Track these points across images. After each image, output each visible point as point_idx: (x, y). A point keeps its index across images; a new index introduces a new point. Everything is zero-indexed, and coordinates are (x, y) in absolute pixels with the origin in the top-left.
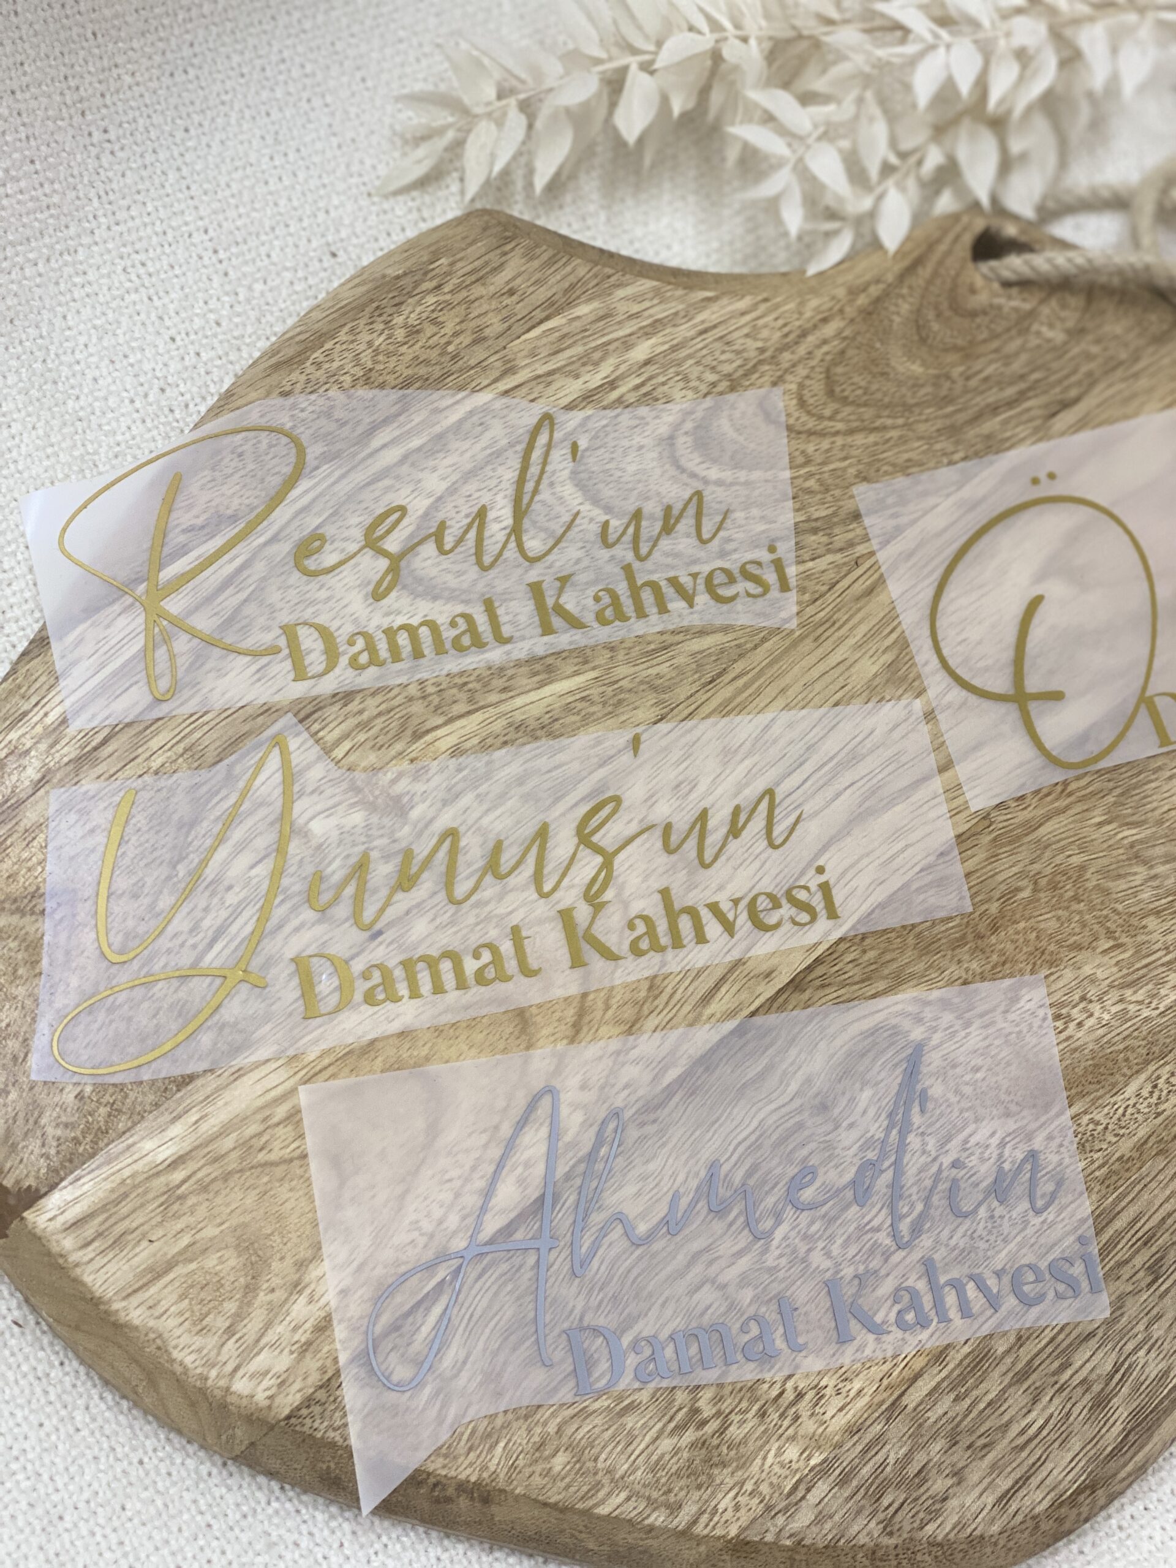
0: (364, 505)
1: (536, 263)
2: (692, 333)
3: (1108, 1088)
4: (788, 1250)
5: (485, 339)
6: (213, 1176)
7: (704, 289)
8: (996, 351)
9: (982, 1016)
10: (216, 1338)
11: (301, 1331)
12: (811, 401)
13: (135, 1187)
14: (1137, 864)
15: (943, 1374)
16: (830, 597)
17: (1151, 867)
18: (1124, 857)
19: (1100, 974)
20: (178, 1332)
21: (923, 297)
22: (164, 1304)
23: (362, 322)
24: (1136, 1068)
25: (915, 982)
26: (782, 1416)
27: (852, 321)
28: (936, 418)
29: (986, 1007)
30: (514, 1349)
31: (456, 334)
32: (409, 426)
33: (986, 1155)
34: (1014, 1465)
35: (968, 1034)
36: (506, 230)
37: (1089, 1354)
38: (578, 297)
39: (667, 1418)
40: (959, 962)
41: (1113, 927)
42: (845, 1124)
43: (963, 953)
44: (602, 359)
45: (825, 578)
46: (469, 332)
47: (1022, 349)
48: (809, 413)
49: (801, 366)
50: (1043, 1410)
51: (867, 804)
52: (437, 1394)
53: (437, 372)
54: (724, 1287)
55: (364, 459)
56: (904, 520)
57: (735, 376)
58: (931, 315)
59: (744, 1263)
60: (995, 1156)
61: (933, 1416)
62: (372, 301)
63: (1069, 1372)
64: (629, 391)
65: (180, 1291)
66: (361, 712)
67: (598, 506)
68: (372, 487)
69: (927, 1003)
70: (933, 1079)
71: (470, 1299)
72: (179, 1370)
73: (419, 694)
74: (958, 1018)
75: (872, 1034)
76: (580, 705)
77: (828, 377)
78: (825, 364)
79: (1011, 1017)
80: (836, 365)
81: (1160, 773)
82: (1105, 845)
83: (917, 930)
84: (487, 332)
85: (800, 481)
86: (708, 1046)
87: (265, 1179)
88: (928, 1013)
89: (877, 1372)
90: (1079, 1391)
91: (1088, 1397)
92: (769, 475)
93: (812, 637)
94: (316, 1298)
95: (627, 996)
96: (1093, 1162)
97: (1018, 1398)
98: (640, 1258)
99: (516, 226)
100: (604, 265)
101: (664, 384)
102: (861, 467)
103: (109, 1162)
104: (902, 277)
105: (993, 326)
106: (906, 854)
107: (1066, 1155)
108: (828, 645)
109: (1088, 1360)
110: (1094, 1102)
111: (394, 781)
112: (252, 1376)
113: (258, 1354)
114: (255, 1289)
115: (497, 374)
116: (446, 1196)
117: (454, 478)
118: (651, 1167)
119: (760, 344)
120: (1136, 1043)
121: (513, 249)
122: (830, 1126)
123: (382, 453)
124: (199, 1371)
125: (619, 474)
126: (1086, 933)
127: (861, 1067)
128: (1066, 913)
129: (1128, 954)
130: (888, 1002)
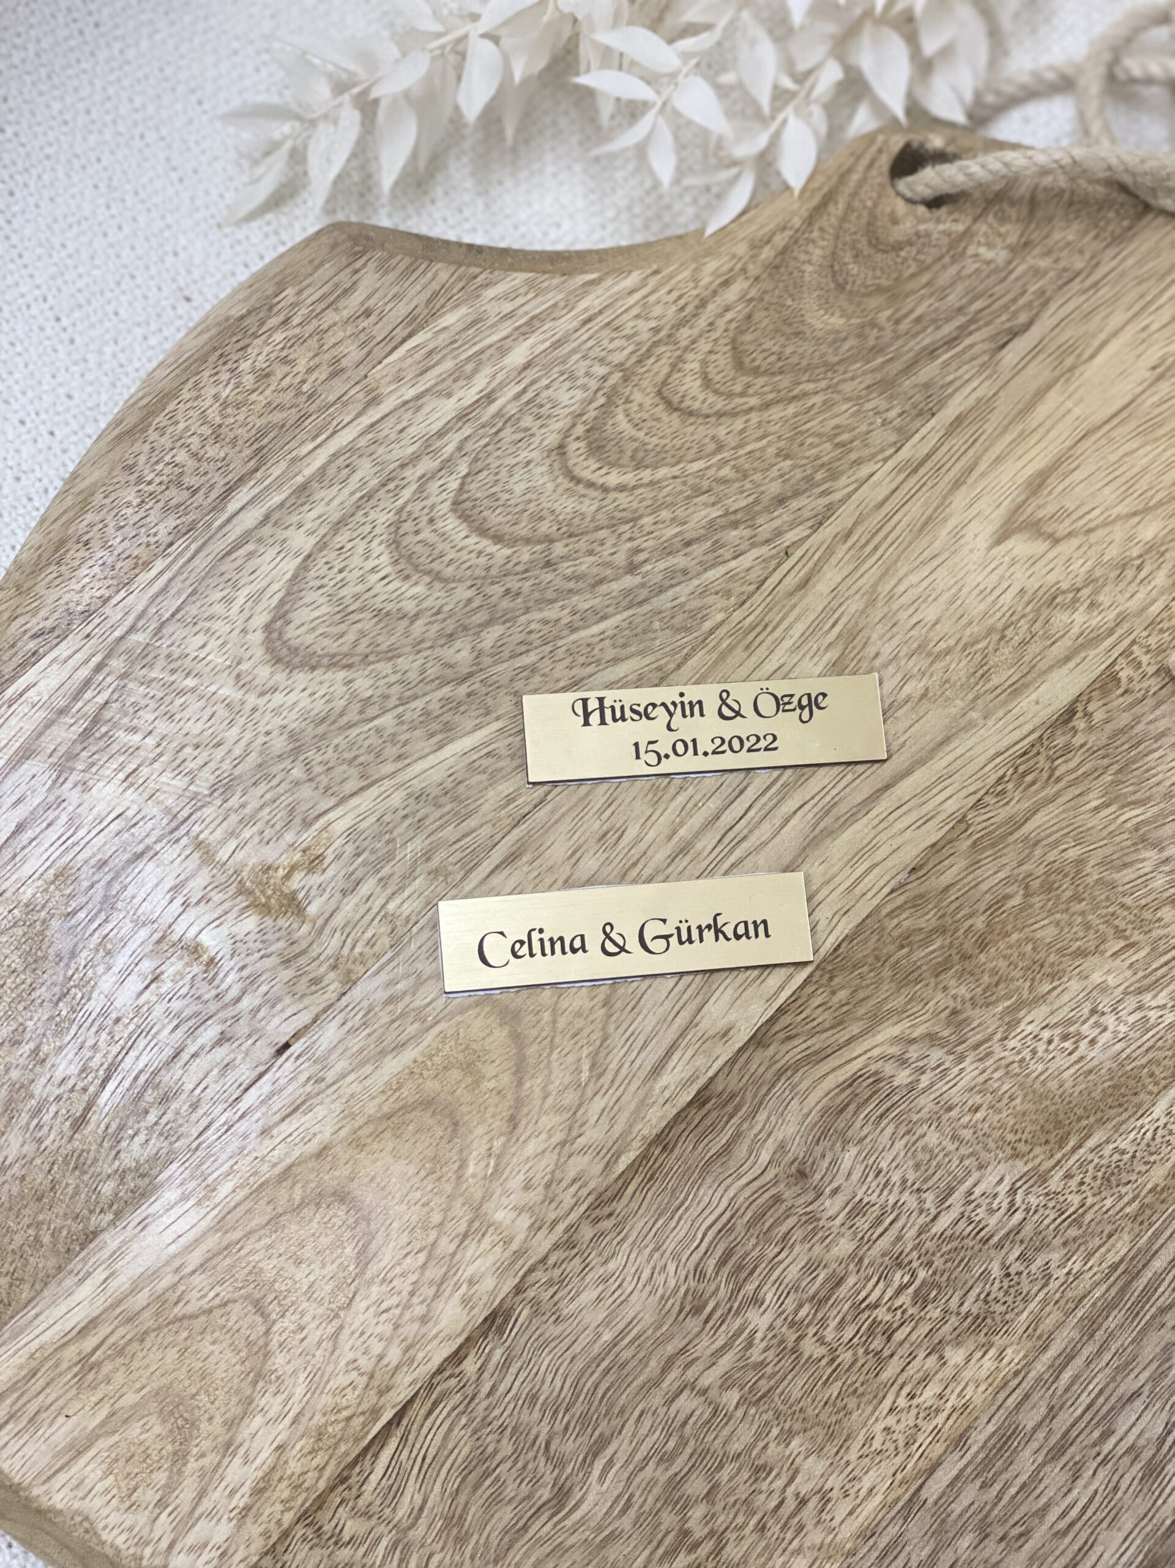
0: (226, 577)
1: (391, 277)
2: (575, 324)
3: (1132, 1110)
4: (775, 1341)
5: (342, 370)
6: (128, 1337)
7: (586, 272)
8: (928, 284)
9: (976, 1047)
10: (147, 1513)
11: (238, 1495)
12: (717, 378)
13: (46, 1359)
14: (1145, 848)
15: (964, 1461)
16: (757, 598)
17: (1163, 850)
18: (1129, 843)
19: (1111, 980)
20: (105, 1512)
21: (837, 238)
22: (88, 1483)
23: (206, 374)
24: (1163, 1083)
25: (895, 1019)
26: (785, 1527)
27: (757, 279)
28: (864, 373)
29: (978, 1037)
30: (476, 1488)
31: (310, 371)
32: (267, 482)
33: (995, 1206)
34: (1057, 1553)
35: (962, 1070)
36: (356, 244)
37: (1134, 1418)
38: (443, 306)
39: (655, 1543)
40: (945, 989)
41: (1122, 925)
42: (828, 1191)
43: (949, 979)
44: (475, 371)
45: (753, 576)
46: (324, 367)
47: (959, 277)
48: (716, 392)
49: (703, 341)
50: (1085, 1487)
51: (822, 825)
52: (395, 1546)
53: (293, 415)
54: (704, 1392)
55: (221, 527)
56: (837, 496)
57: (628, 364)
58: (848, 257)
59: (726, 1362)
60: (1005, 1205)
61: (957, 1508)
62: (215, 349)
63: (1113, 1440)
64: (509, 402)
65: (104, 1466)
66: (243, 806)
67: (485, 536)
68: (233, 556)
69: (915, 1040)
70: (925, 1127)
71: (421, 1438)
72: (110, 1552)
73: (305, 777)
74: (950, 1053)
75: (850, 1085)
76: (485, 762)
77: (734, 348)
78: (731, 334)
79: (1011, 1044)
80: (743, 332)
81: (1164, 740)
82: (1105, 833)
83: (893, 960)
84: (344, 363)
85: (714, 470)
86: (663, 1124)
87: (185, 1334)
88: (913, 1053)
89: (888, 1467)
90: (1127, 1460)
91: (1138, 1466)
92: (676, 470)
93: (741, 646)
94: (251, 1457)
95: (566, 1081)
96: (1121, 1197)
97: (1055, 1476)
98: (607, 1371)
99: (368, 238)
100: (469, 265)
101: (547, 387)
102: (782, 444)
103: (15, 1336)
104: (810, 221)
105: (921, 257)
106: (871, 876)
107: (1089, 1194)
108: (762, 651)
109: (1134, 1425)
110: (1116, 1129)
111: (287, 877)
112: (191, 1549)
113: (193, 1526)
114: (184, 1457)
115: (359, 407)
116: (387, 1329)
117: (322, 531)
118: (612, 1266)
119: (653, 324)
120: (1161, 1054)
121: (365, 265)
122: (811, 1195)
123: (242, 514)
124: (131, 1551)
125: (507, 496)
126: (1091, 936)
127: (841, 1124)
128: (1065, 917)
129: (1142, 953)
130: (866, 1045)
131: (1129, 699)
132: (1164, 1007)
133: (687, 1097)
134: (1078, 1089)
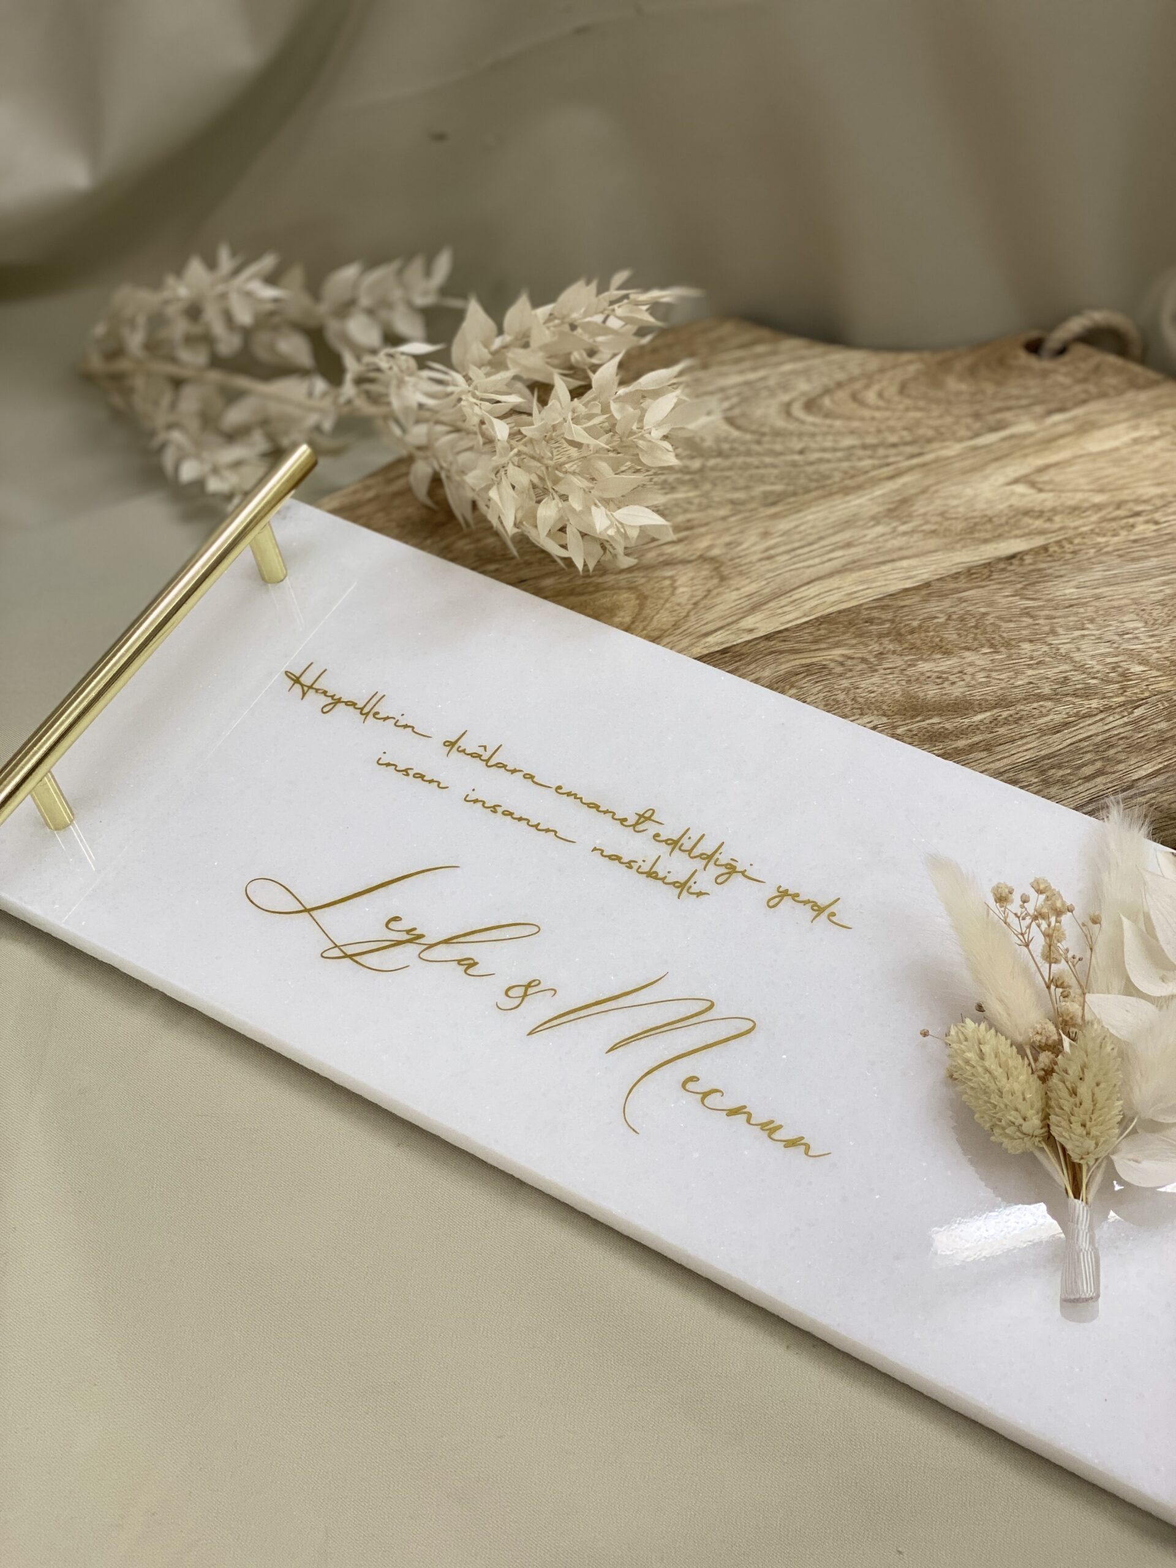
3: (960, 715)
9: (885, 669)
12: (887, 395)
14: (1026, 617)
17: (1037, 620)
18: (1018, 613)
19: (978, 663)
24: (984, 709)
25: (847, 648)
28: (967, 409)
29: (890, 666)
35: (872, 676)
40: (881, 644)
41: (996, 643)
43: (885, 640)
45: (864, 469)
48: (883, 400)
51: (849, 566)
56: (926, 450)
69: (853, 658)
70: (840, 692)
74: (870, 668)
75: (808, 666)
82: (1006, 606)
83: (858, 626)
88: (849, 662)
95: (659, 626)
106: (866, 591)
110: (948, 719)
120: (990, 698)
125: (752, 415)
126: (976, 643)
127: (793, 679)
128: (965, 633)
129: (1003, 656)
130: (826, 653)
131: (1049, 559)
132: (1002, 680)
133: (717, 649)
134: (934, 699)
